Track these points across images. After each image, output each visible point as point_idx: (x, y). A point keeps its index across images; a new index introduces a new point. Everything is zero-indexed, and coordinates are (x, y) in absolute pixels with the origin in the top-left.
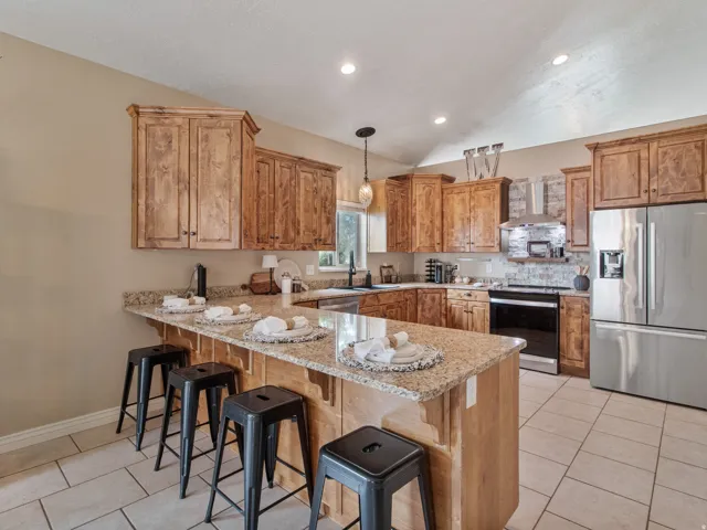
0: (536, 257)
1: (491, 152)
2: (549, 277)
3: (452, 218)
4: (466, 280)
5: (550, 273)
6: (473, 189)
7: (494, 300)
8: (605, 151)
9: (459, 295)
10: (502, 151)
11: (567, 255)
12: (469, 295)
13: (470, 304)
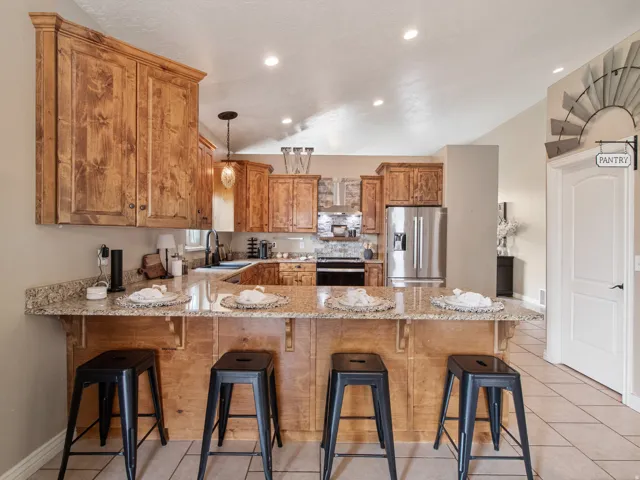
0: (338, 238)
1: (304, 153)
2: (345, 251)
3: (277, 203)
4: (285, 255)
5: (347, 247)
6: (296, 181)
7: (320, 270)
8: (392, 169)
9: (290, 267)
10: (313, 154)
11: (358, 235)
12: (299, 267)
13: (300, 274)
